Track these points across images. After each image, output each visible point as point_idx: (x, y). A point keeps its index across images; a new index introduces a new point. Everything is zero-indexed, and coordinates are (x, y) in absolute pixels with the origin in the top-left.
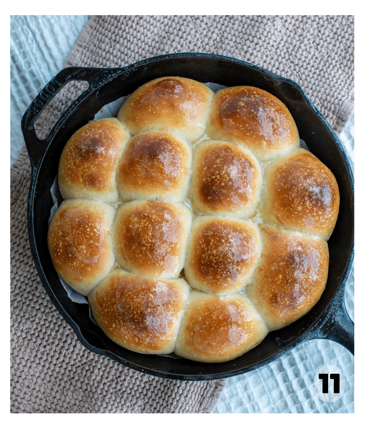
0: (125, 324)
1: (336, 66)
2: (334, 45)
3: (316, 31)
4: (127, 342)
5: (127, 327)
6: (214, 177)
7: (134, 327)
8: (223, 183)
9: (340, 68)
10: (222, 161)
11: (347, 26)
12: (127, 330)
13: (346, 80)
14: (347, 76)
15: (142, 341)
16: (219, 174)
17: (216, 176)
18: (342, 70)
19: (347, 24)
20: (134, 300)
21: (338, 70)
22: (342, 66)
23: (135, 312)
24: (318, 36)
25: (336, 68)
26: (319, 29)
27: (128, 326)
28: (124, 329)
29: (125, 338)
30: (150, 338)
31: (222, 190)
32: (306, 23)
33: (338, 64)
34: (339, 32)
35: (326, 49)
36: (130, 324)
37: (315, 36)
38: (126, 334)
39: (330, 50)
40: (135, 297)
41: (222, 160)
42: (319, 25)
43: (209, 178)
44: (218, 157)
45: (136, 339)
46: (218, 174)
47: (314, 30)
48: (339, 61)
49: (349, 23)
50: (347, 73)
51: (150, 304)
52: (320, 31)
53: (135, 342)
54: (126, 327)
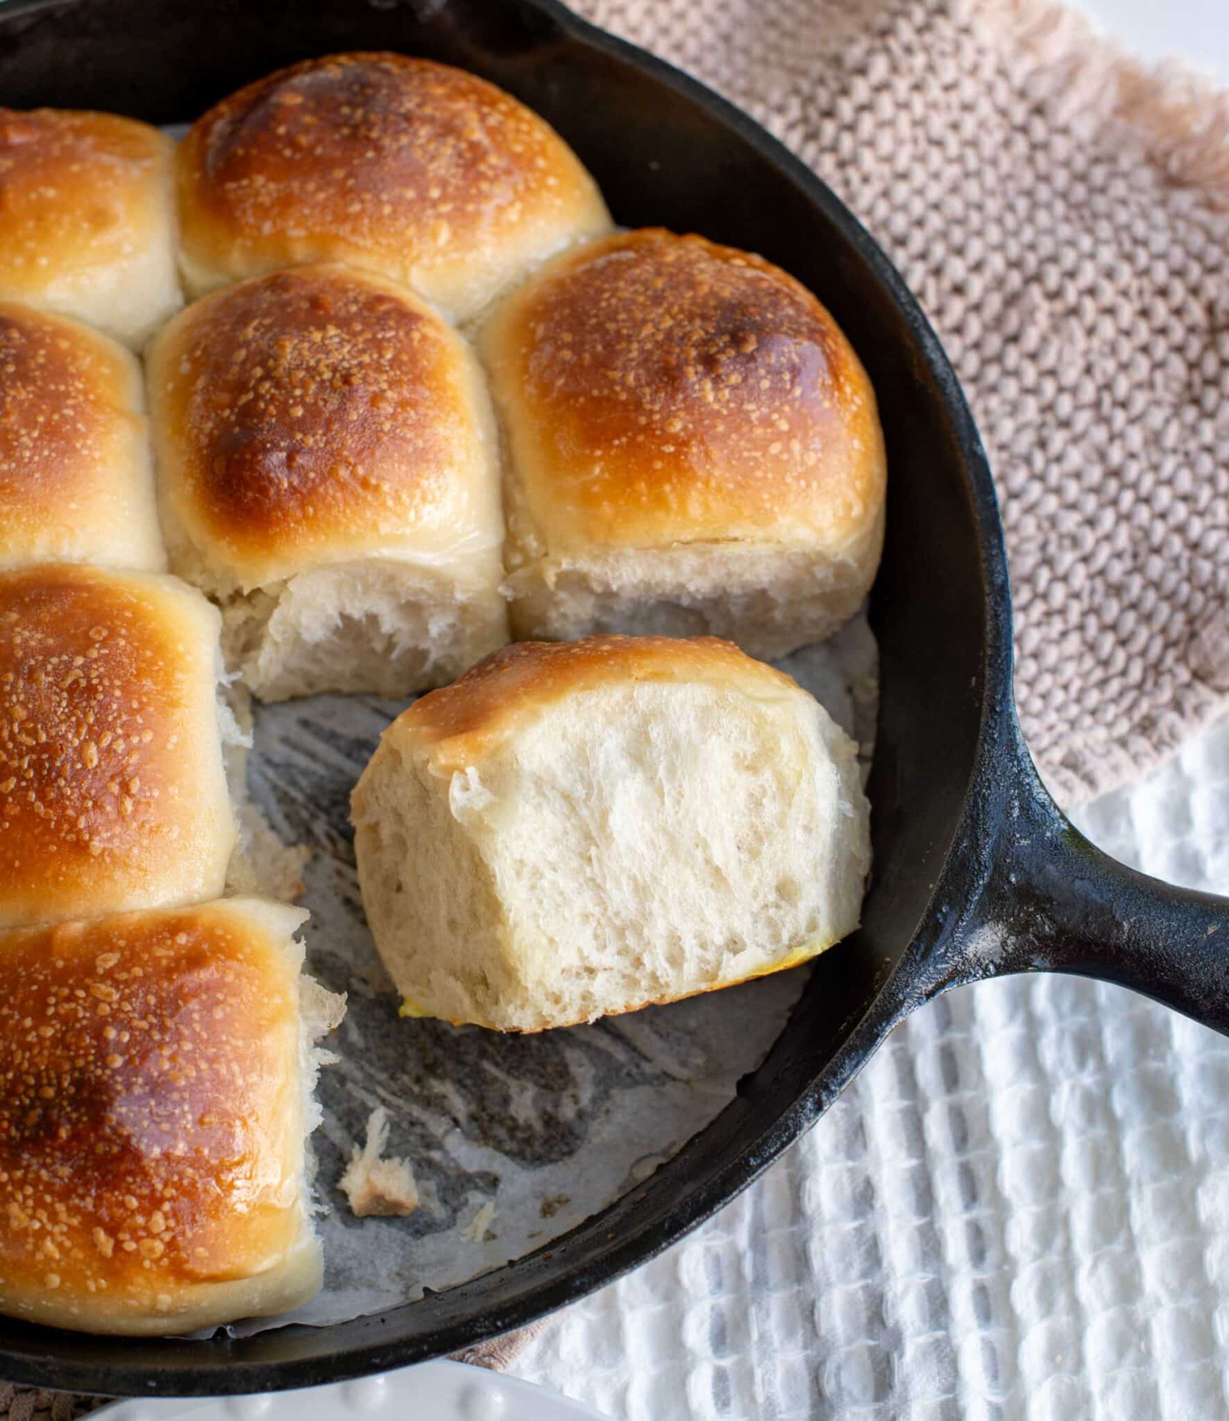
0: (19, 1174)
1: (1062, 611)
2: (1091, 522)
3: (1027, 438)
4: (66, 1274)
5: (35, 1186)
6: (251, 395)
7: (65, 1171)
8: (295, 405)
9: (1081, 628)
10: (269, 328)
11: (1180, 458)
12: (40, 1203)
13: (1083, 691)
14: (1098, 674)
15: (137, 1240)
16: (268, 376)
17: (255, 389)
18: (1084, 642)
19: (1182, 448)
20: (31, 1038)
21: (1064, 634)
22: (1092, 622)
23: (50, 1092)
24: (1028, 460)
25: (1057, 625)
26: (1045, 432)
27: (38, 1179)
28: (23, 1207)
29: (49, 1258)
30: (167, 1206)
31: (299, 436)
32: (993, 389)
33: (1075, 609)
34: (1133, 470)
35: (1046, 525)
36: (44, 1165)
37: (1012, 457)
38: (41, 1234)
39: (1061, 537)
40: (28, 1022)
41: (267, 321)
42: (1050, 418)
43: (227, 413)
44: (243, 319)
45: (101, 1235)
46: (262, 380)
47: (1019, 430)
48: (1085, 596)
49: (1192, 445)
50: (1105, 663)
51: (111, 1034)
52: (1042, 444)
53: (102, 1258)
54: (29, 1190)
